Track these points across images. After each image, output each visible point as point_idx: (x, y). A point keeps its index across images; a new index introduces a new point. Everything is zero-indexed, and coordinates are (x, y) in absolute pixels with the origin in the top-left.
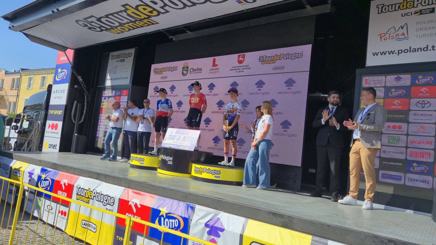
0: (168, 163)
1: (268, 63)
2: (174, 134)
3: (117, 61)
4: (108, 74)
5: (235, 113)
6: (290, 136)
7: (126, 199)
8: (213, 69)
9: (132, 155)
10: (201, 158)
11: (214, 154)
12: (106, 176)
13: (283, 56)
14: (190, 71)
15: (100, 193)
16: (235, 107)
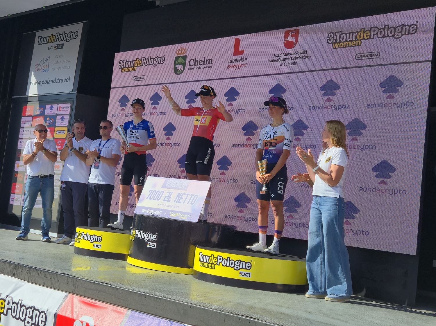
0: (148, 246)
1: (346, 47)
2: (159, 188)
3: (50, 48)
4: (33, 73)
5: (279, 146)
6: (394, 192)
7: (68, 315)
8: (235, 61)
9: (78, 230)
10: (212, 236)
11: (238, 229)
12: (29, 269)
13: (375, 33)
14: (190, 65)
15: (20, 302)
16: (279, 134)
